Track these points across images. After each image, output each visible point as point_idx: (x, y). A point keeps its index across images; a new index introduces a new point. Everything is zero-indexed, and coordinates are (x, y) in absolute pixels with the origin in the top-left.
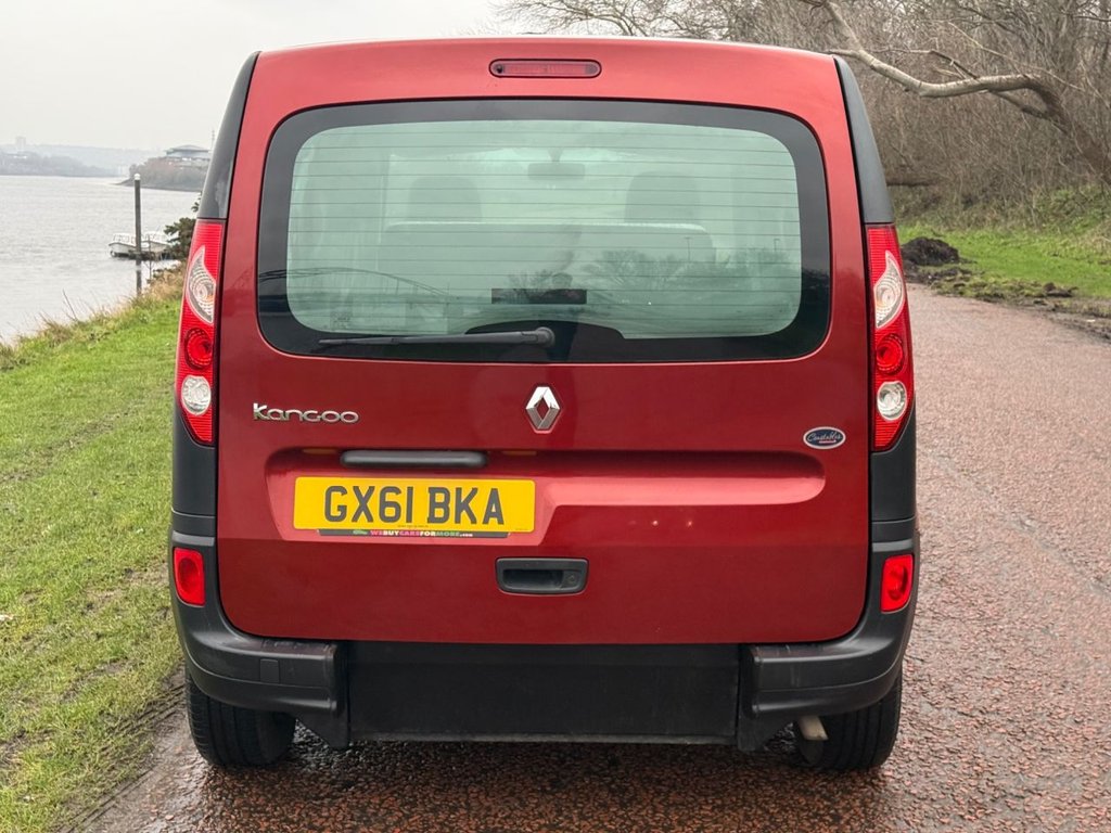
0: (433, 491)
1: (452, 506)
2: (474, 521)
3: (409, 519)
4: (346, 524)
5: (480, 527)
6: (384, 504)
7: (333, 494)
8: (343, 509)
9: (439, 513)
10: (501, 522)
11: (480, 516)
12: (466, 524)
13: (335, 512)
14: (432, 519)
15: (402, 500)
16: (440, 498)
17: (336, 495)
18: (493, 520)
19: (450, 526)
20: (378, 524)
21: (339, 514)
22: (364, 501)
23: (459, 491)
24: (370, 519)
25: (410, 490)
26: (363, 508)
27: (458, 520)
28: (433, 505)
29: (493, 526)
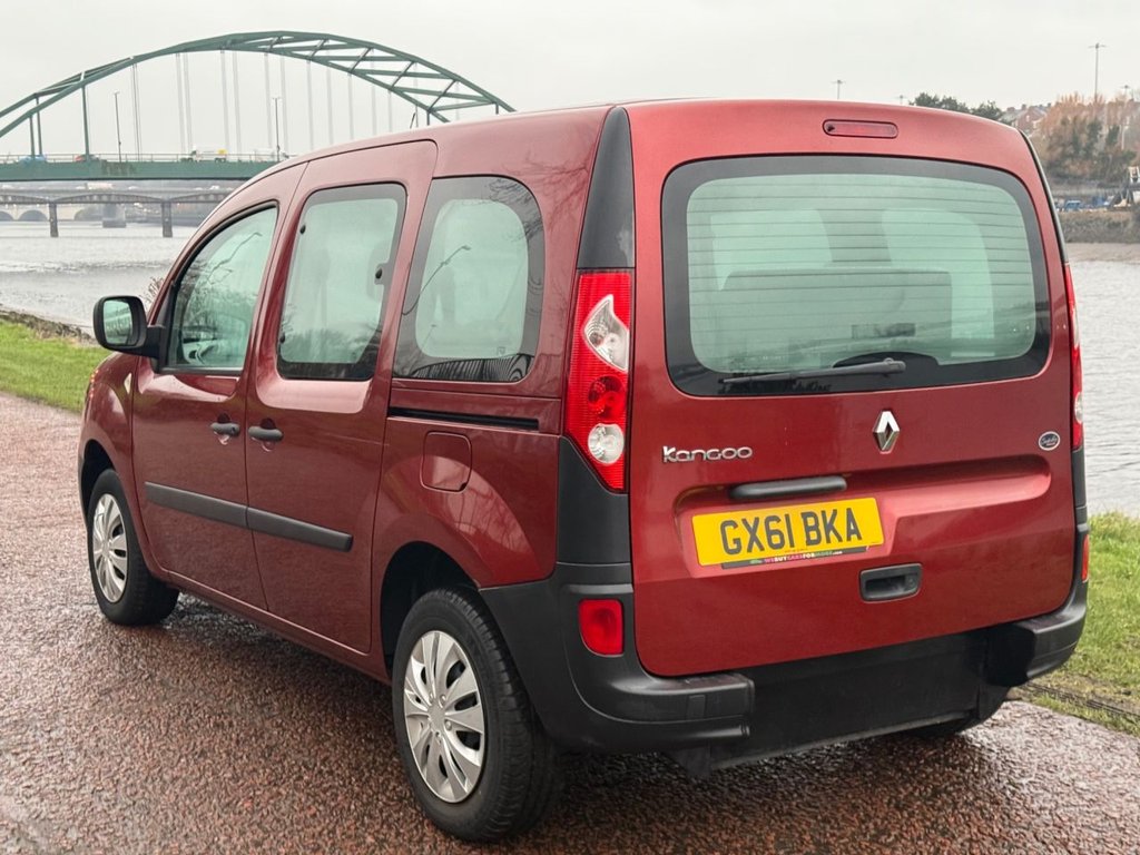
0: (805, 516)
1: (821, 527)
2: (840, 540)
3: (792, 545)
4: (743, 556)
5: (846, 545)
6: (770, 533)
7: (727, 528)
8: (737, 541)
9: (813, 536)
10: (859, 538)
11: (844, 535)
12: (835, 544)
13: (732, 546)
14: (809, 542)
15: (782, 527)
16: (811, 522)
17: (729, 529)
18: (854, 537)
19: (823, 547)
20: (768, 552)
21: (735, 546)
22: (753, 531)
23: (823, 513)
24: (762, 548)
25: (787, 517)
26: (754, 539)
27: (828, 541)
28: (808, 529)
29: (855, 543)
